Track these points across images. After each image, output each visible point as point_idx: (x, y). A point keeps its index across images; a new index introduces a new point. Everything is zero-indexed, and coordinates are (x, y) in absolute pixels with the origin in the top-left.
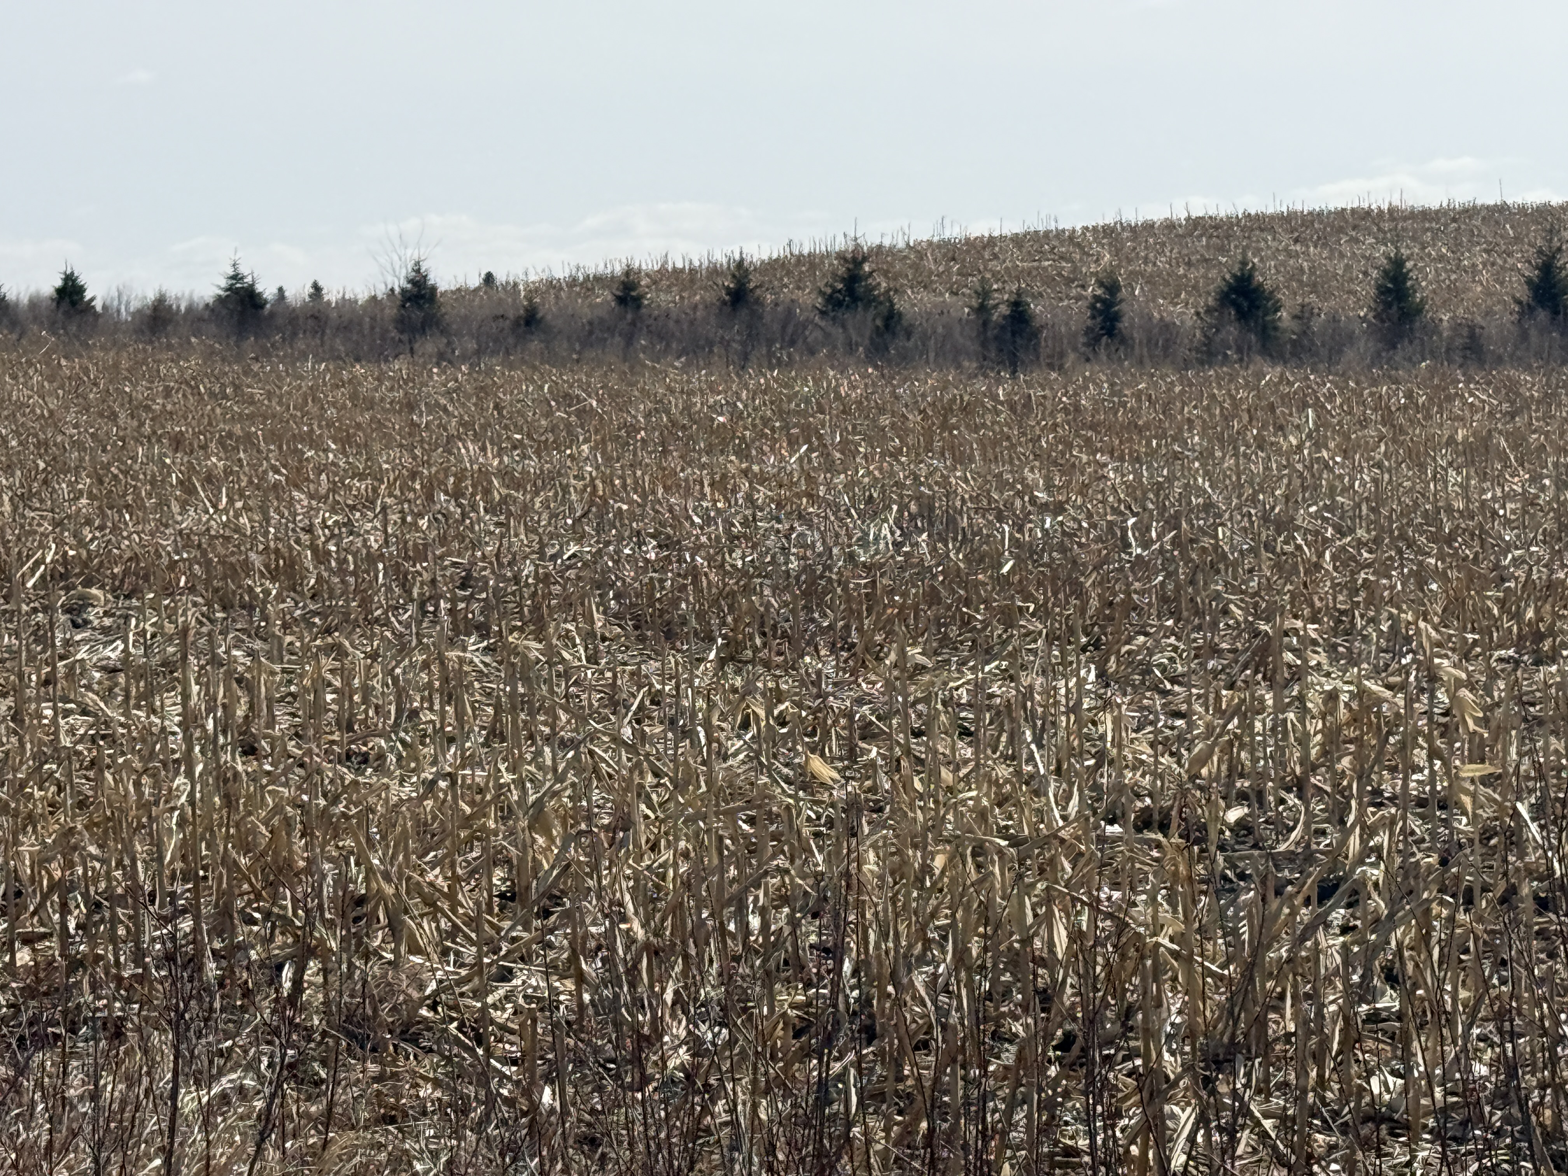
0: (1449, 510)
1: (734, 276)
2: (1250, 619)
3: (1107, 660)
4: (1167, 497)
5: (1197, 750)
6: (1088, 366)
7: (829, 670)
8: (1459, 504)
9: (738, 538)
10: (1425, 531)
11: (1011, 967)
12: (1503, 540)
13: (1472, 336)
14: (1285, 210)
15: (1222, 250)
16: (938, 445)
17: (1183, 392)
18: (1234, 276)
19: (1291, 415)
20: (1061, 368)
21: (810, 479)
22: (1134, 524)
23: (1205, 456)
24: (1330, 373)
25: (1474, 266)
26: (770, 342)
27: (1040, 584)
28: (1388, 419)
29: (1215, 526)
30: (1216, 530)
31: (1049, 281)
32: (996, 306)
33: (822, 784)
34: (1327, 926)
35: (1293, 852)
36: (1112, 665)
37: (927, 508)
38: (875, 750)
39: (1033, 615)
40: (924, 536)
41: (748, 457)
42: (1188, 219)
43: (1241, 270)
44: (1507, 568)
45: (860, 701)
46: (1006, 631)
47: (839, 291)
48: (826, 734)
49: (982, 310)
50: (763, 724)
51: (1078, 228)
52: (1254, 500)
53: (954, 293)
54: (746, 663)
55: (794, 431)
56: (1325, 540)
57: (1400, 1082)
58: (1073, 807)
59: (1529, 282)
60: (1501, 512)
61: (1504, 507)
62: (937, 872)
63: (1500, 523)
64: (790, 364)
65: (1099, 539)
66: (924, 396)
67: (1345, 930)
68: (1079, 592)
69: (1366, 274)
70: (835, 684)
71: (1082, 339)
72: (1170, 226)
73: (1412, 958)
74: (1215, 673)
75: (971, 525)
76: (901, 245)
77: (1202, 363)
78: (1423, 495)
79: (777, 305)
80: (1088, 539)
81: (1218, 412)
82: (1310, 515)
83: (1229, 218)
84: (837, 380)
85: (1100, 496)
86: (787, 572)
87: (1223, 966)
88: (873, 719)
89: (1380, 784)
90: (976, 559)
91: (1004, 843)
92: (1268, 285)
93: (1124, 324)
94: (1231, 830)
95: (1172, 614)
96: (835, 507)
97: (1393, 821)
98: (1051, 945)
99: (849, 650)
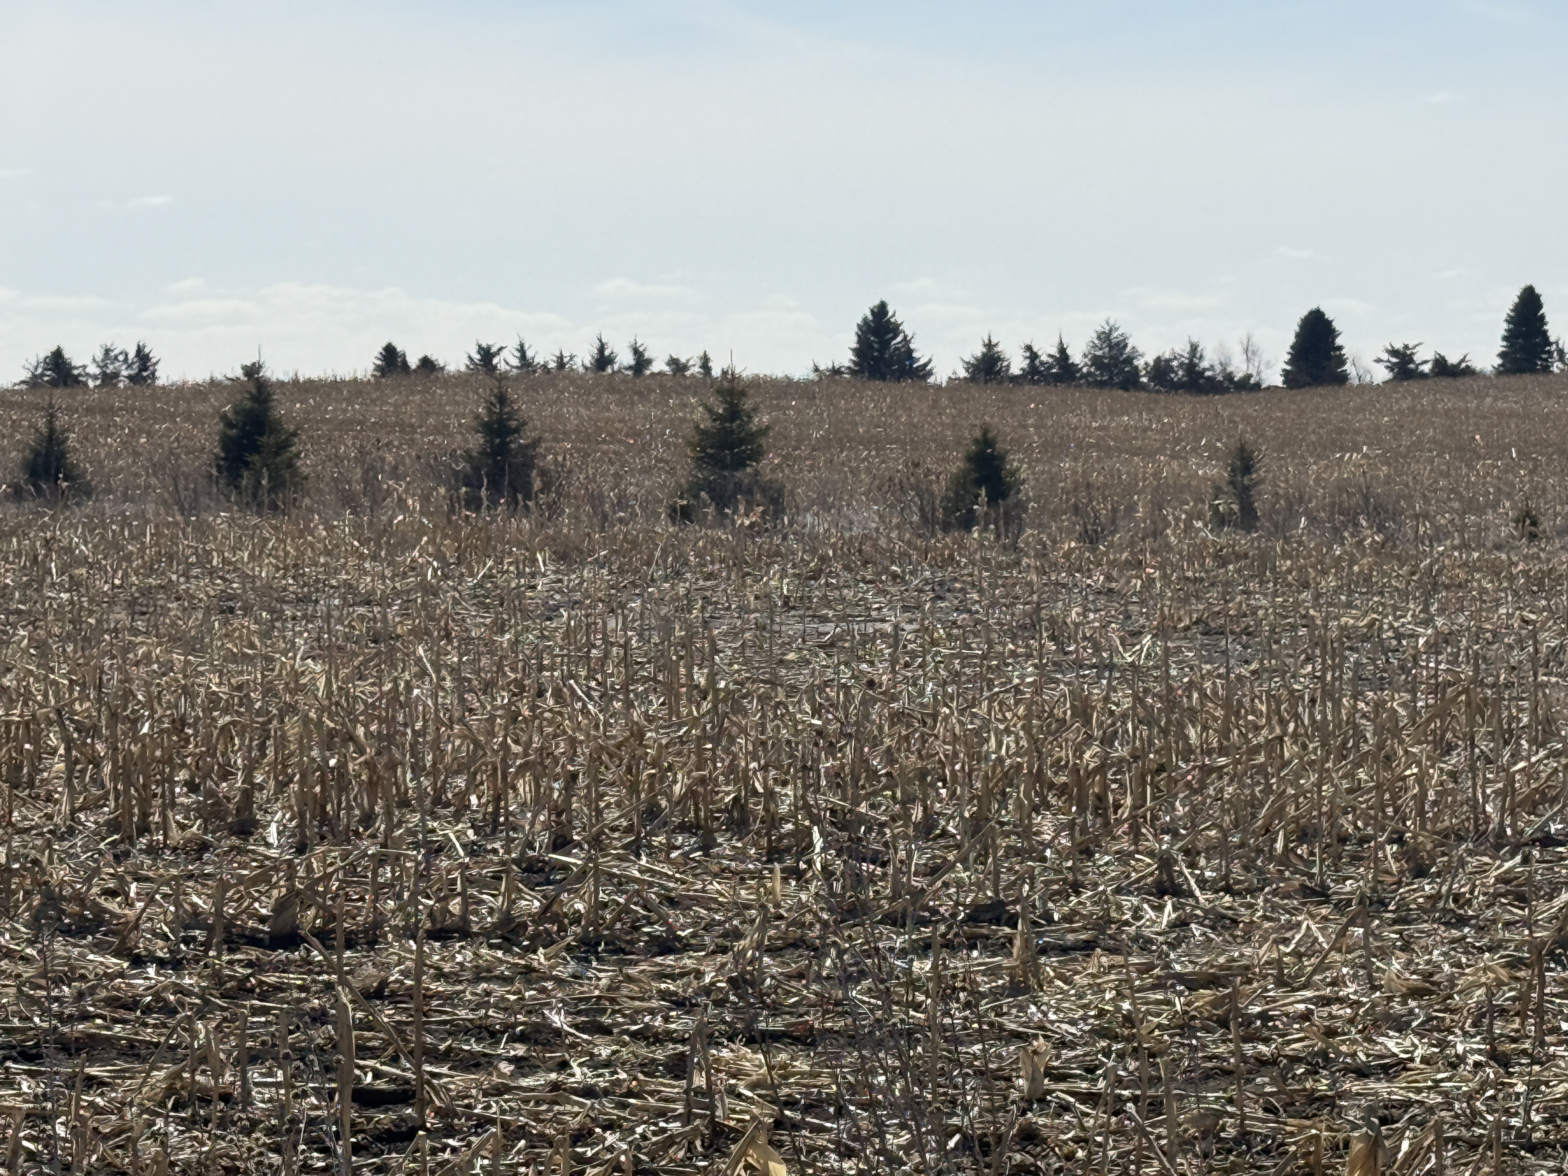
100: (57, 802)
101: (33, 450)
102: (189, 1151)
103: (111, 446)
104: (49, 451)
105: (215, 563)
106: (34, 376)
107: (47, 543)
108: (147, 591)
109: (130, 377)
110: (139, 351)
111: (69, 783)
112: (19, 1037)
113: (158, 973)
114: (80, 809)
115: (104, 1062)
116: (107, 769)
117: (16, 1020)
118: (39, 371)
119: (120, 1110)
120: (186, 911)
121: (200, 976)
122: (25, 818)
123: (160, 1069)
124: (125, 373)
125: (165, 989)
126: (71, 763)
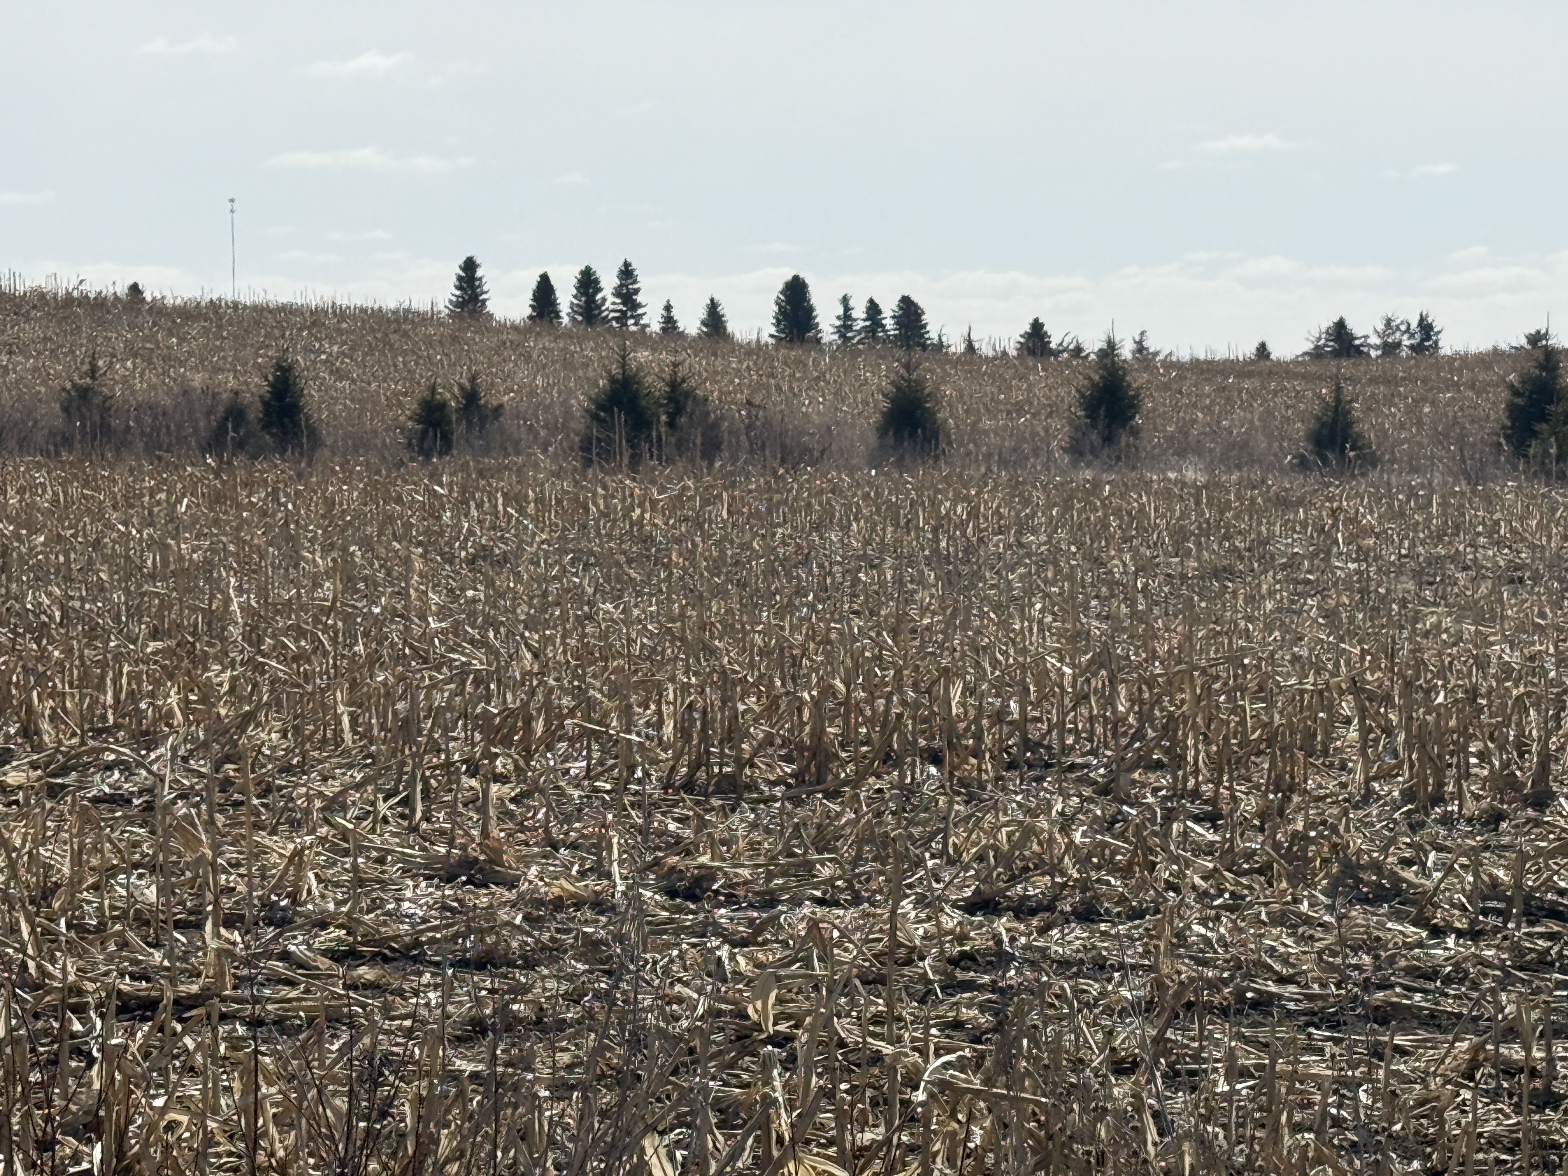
100: (1350, 771)
101: (1318, 418)
102: (1494, 1123)
103: (1394, 416)
104: (1335, 421)
105: (1502, 532)
106: (1317, 347)
107: (1334, 513)
108: (1435, 561)
109: (1412, 347)
110: (1422, 320)
111: (1363, 752)
112: (1320, 1003)
113: (1457, 944)
114: (1375, 778)
115: (1406, 1032)
116: (1401, 738)
117: (1316, 986)
118: (1323, 341)
119: (1423, 1080)
120: (1483, 882)
121: (1498, 948)
122: (1320, 786)
123: (1463, 1040)
124: (1406, 342)
125: (1466, 959)
126: (1365, 731)
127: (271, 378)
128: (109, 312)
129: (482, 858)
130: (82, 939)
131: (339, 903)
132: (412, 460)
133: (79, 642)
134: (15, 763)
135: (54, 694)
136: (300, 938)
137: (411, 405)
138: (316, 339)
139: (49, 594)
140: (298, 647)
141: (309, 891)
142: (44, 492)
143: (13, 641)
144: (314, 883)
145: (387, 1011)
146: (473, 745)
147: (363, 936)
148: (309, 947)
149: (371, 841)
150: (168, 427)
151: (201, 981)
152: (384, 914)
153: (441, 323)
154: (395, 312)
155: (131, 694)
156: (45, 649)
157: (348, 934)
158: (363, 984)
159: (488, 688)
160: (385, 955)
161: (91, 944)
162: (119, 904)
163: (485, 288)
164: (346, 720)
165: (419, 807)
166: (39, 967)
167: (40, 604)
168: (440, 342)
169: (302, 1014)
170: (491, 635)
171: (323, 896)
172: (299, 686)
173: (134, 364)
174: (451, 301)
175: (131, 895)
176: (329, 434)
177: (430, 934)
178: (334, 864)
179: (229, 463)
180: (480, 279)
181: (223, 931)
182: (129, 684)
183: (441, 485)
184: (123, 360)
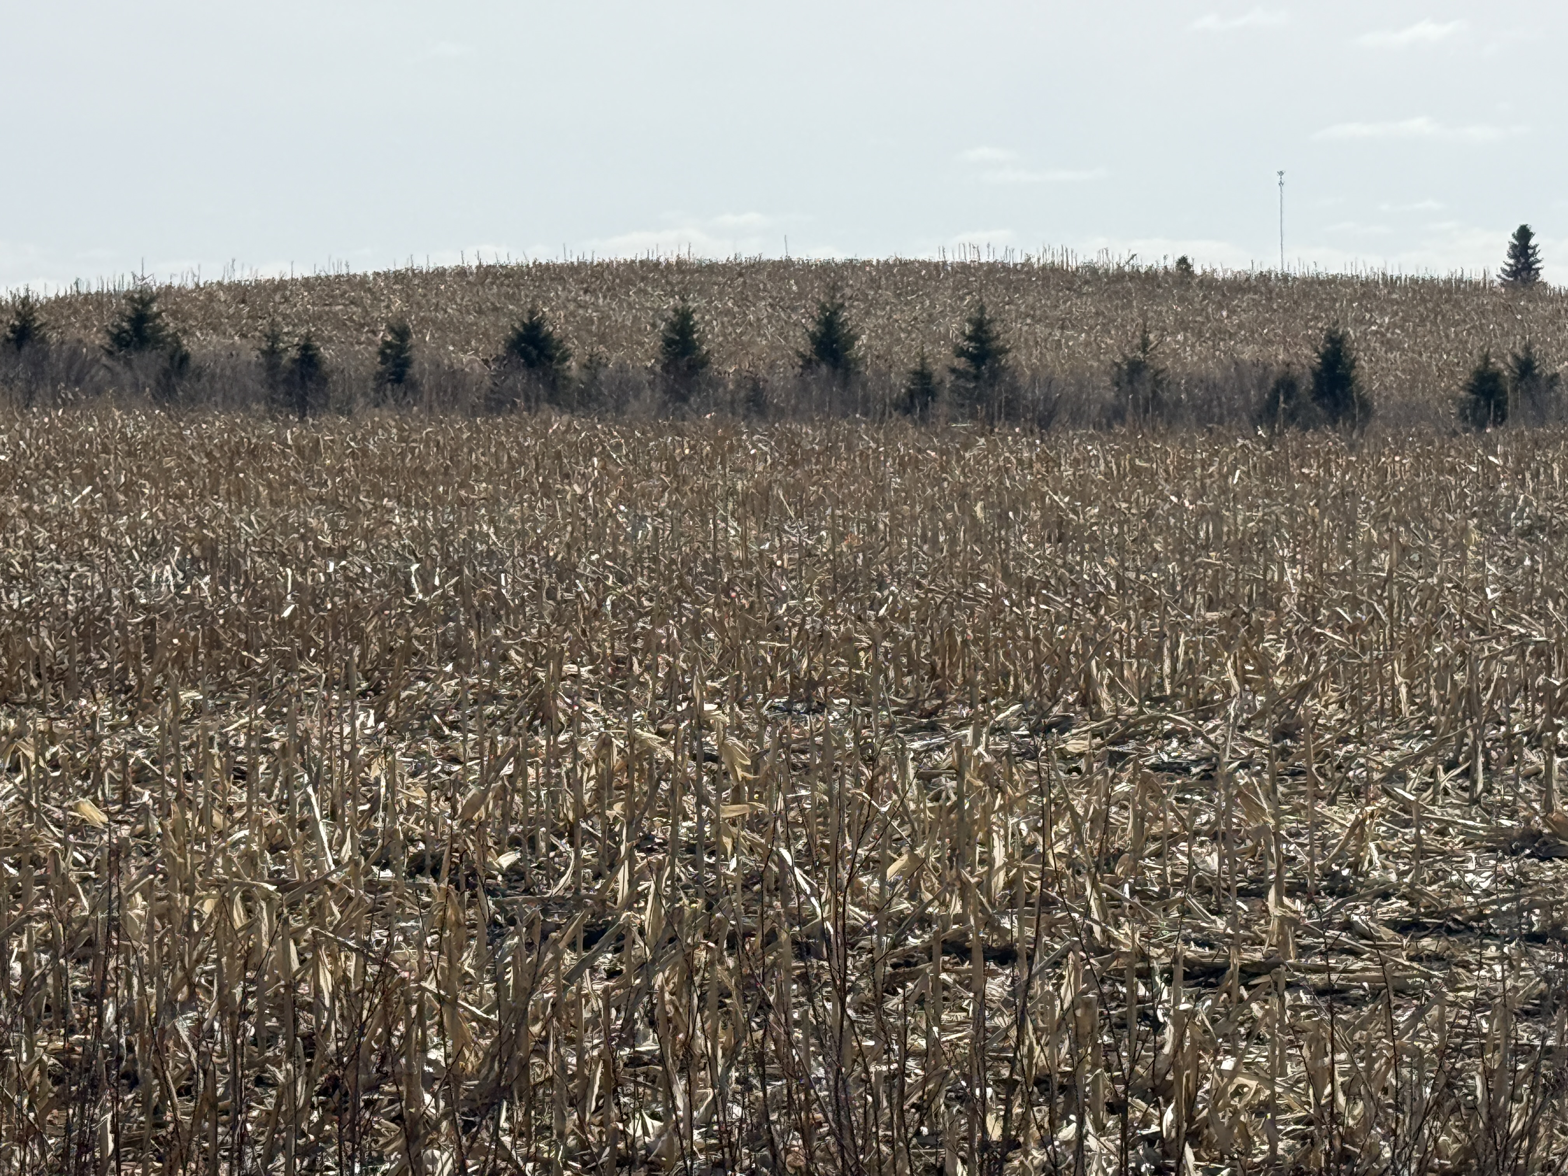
0: (729, 558)
1: (18, 314)
2: (530, 665)
3: (386, 706)
4: (451, 543)
5: (470, 795)
6: (377, 410)
7: (105, 712)
8: (738, 554)
9: (17, 579)
10: (705, 581)
11: (276, 1012)
12: (779, 590)
13: (756, 389)
14: (575, 260)
15: (511, 298)
16: (223, 488)
17: (469, 439)
18: (524, 325)
19: (577, 463)
20: (350, 413)
21: (93, 522)
22: (417, 570)
23: (492, 501)
24: (616, 422)
25: (759, 320)
26: (55, 382)
27: (319, 630)
28: (672, 469)
29: (498, 573)
30: (499, 578)
31: (341, 325)
32: (286, 350)
33: (93, 828)
34: (594, 970)
35: (563, 897)
36: (391, 710)
37: (210, 551)
38: (147, 793)
39: (314, 659)
40: (207, 579)
41: (31, 497)
42: (479, 267)
43: (531, 319)
44: (780, 618)
45: (135, 744)
46: (285, 675)
47: (126, 332)
48: (99, 780)
49: (272, 354)
50: (33, 767)
51: (370, 273)
52: (537, 545)
53: (243, 336)
54: (19, 705)
55: (77, 471)
56: (607, 588)
57: (657, 1124)
58: (347, 851)
59: (813, 336)
60: (779, 563)
61: (780, 558)
62: (206, 917)
63: (778, 574)
64: (75, 404)
65: (382, 585)
66: (210, 438)
67: (612, 974)
68: (359, 637)
69: (654, 326)
70: (111, 727)
71: (371, 384)
72: (461, 273)
73: (672, 1002)
74: (493, 719)
75: (254, 568)
76: (191, 286)
77: (490, 410)
78: (704, 545)
79: (63, 343)
80: (371, 583)
81: (506, 459)
82: (591, 562)
83: (520, 267)
84: (123, 420)
85: (384, 541)
86: (66, 613)
87: (488, 1012)
88: (148, 762)
89: (651, 830)
90: (258, 601)
91: (272, 888)
92: (558, 333)
93: (414, 371)
94: (503, 876)
95: (452, 659)
96: (118, 549)
97: (660, 867)
98: (318, 990)
99: (126, 693)
127: (1321, 349)
128: (1159, 286)
129: (1546, 831)
130: (1144, 904)
131: (1401, 874)
132: (1466, 430)
133: (1135, 611)
134: (1074, 731)
135: (1111, 663)
136: (1362, 908)
137: (1464, 376)
138: (1367, 310)
139: (1104, 565)
140: (1355, 618)
141: (1371, 862)
142: (1097, 465)
143: (1071, 610)
144: (1375, 853)
145: (1452, 983)
146: (1534, 717)
147: (1426, 907)
148: (1372, 916)
149: (1432, 813)
150: (1219, 398)
151: (1265, 949)
152: (1446, 886)
153: (1493, 293)
154: (1448, 282)
155: (1189, 663)
156: (1102, 618)
157: (1411, 905)
158: (1428, 956)
159: (1549, 660)
160: (1449, 927)
161: (1154, 909)
162: (1182, 872)
163: (1539, 257)
164: (1403, 690)
165: (1481, 778)
166: (1104, 931)
167: (1096, 574)
168: (1493, 312)
169: (1365, 984)
170: (1551, 605)
171: (1385, 867)
172: (1357, 656)
173: (1186, 338)
174: (1504, 270)
175: (1192, 863)
176: (1379, 405)
177: (1495, 907)
178: (1395, 835)
179: (1281, 434)
180: (1534, 248)
181: (1286, 900)
182: (1186, 653)
183: (1495, 455)
184: (1174, 334)
